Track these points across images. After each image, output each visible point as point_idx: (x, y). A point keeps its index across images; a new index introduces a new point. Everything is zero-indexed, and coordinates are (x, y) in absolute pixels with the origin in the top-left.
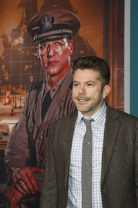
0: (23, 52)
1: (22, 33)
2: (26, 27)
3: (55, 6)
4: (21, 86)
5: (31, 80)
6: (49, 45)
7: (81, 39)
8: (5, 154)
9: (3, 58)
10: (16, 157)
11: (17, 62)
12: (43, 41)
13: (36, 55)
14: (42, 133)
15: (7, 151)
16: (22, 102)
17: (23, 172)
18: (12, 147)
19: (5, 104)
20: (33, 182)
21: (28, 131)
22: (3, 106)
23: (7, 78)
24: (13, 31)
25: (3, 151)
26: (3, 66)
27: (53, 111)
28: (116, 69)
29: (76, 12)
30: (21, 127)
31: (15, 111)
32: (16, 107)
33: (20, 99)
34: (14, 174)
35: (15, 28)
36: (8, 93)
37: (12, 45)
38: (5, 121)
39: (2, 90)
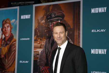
0: (45, 26)
1: (44, 19)
3: (56, 9)
4: (44, 37)
5: (47, 35)
6: (54, 23)
7: (65, 21)
8: (38, 61)
9: (38, 27)
10: (42, 62)
11: (42, 29)
13: (49, 26)
14: (51, 54)
15: (38, 60)
16: (44, 43)
17: (44, 68)
18: (40, 59)
19: (38, 44)
20: (48, 71)
21: (46, 53)
22: (37, 45)
23: (39, 35)
24: (41, 18)
25: (37, 60)
26: (38, 30)
27: (55, 46)
28: (77, 31)
29: (63, 12)
31: (41, 46)
32: (42, 45)
33: (43, 42)
34: (41, 69)
35: (42, 17)
36: (39, 40)
37: (41, 23)
38: (37, 50)
39: (37, 39)
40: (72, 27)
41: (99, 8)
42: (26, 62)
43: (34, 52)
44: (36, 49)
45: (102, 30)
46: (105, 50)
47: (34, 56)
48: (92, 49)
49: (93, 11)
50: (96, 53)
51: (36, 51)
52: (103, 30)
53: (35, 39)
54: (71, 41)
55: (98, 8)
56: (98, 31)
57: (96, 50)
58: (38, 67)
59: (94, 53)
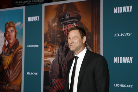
0: (57, 29)
1: (56, 21)
2: (58, 18)
3: (70, 9)
5: (60, 41)
6: (68, 26)
7: (82, 23)
9: (48, 32)
10: (54, 74)
11: (54, 33)
12: (65, 24)
13: (62, 30)
14: (65, 64)
15: (50, 72)
16: (56, 50)
17: (57, 81)
18: (52, 70)
19: (49, 52)
20: (61, 85)
21: (59, 63)
22: (48, 53)
23: (50, 40)
24: (52, 20)
25: (48, 72)
26: (48, 35)
28: (97, 36)
29: (79, 12)
30: (56, 61)
31: (53, 54)
32: (53, 53)
33: (56, 49)
34: (53, 82)
35: (53, 19)
36: (50, 47)
37: (52, 26)
38: (49, 59)
39: (48, 45)
40: (90, 31)
41: (123, 7)
42: (35, 74)
43: (45, 61)
44: (47, 58)
45: (127, 34)
46: (130, 58)
47: (44, 67)
48: (115, 58)
49: (116, 10)
50: (120, 62)
51: (46, 60)
52: (129, 34)
53: (46, 46)
54: (89, 48)
55: (121, 7)
56: (122, 35)
57: (120, 58)
58: (50, 80)
59: (117, 62)
